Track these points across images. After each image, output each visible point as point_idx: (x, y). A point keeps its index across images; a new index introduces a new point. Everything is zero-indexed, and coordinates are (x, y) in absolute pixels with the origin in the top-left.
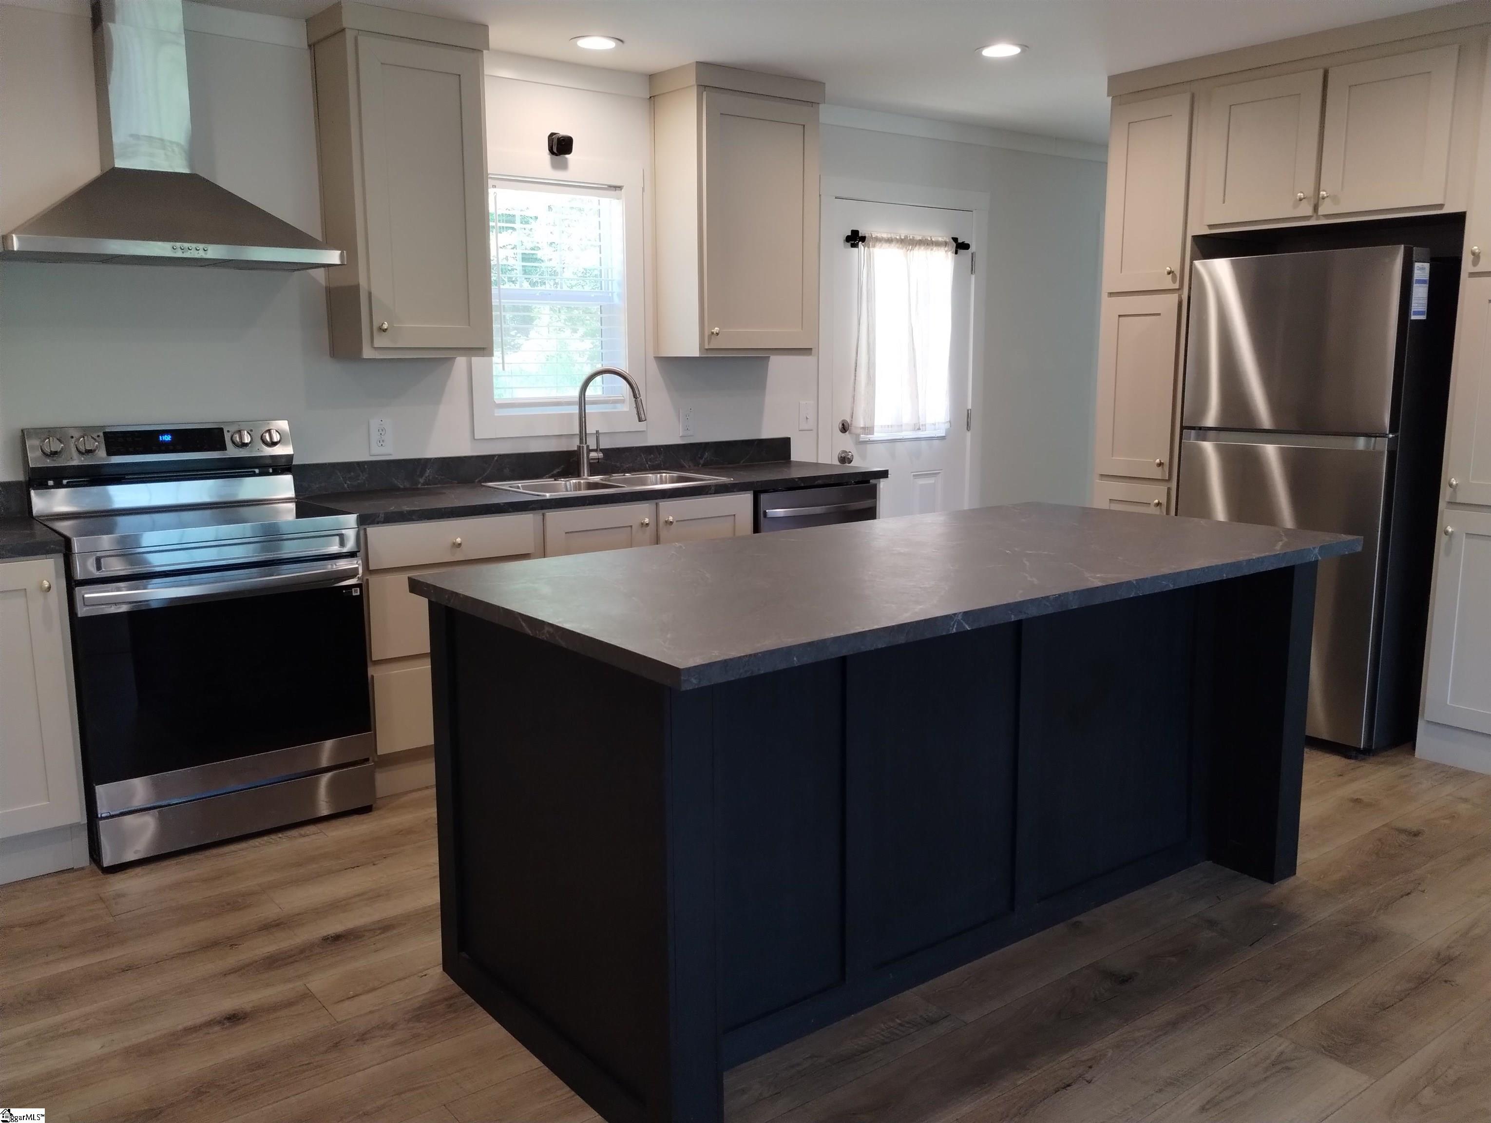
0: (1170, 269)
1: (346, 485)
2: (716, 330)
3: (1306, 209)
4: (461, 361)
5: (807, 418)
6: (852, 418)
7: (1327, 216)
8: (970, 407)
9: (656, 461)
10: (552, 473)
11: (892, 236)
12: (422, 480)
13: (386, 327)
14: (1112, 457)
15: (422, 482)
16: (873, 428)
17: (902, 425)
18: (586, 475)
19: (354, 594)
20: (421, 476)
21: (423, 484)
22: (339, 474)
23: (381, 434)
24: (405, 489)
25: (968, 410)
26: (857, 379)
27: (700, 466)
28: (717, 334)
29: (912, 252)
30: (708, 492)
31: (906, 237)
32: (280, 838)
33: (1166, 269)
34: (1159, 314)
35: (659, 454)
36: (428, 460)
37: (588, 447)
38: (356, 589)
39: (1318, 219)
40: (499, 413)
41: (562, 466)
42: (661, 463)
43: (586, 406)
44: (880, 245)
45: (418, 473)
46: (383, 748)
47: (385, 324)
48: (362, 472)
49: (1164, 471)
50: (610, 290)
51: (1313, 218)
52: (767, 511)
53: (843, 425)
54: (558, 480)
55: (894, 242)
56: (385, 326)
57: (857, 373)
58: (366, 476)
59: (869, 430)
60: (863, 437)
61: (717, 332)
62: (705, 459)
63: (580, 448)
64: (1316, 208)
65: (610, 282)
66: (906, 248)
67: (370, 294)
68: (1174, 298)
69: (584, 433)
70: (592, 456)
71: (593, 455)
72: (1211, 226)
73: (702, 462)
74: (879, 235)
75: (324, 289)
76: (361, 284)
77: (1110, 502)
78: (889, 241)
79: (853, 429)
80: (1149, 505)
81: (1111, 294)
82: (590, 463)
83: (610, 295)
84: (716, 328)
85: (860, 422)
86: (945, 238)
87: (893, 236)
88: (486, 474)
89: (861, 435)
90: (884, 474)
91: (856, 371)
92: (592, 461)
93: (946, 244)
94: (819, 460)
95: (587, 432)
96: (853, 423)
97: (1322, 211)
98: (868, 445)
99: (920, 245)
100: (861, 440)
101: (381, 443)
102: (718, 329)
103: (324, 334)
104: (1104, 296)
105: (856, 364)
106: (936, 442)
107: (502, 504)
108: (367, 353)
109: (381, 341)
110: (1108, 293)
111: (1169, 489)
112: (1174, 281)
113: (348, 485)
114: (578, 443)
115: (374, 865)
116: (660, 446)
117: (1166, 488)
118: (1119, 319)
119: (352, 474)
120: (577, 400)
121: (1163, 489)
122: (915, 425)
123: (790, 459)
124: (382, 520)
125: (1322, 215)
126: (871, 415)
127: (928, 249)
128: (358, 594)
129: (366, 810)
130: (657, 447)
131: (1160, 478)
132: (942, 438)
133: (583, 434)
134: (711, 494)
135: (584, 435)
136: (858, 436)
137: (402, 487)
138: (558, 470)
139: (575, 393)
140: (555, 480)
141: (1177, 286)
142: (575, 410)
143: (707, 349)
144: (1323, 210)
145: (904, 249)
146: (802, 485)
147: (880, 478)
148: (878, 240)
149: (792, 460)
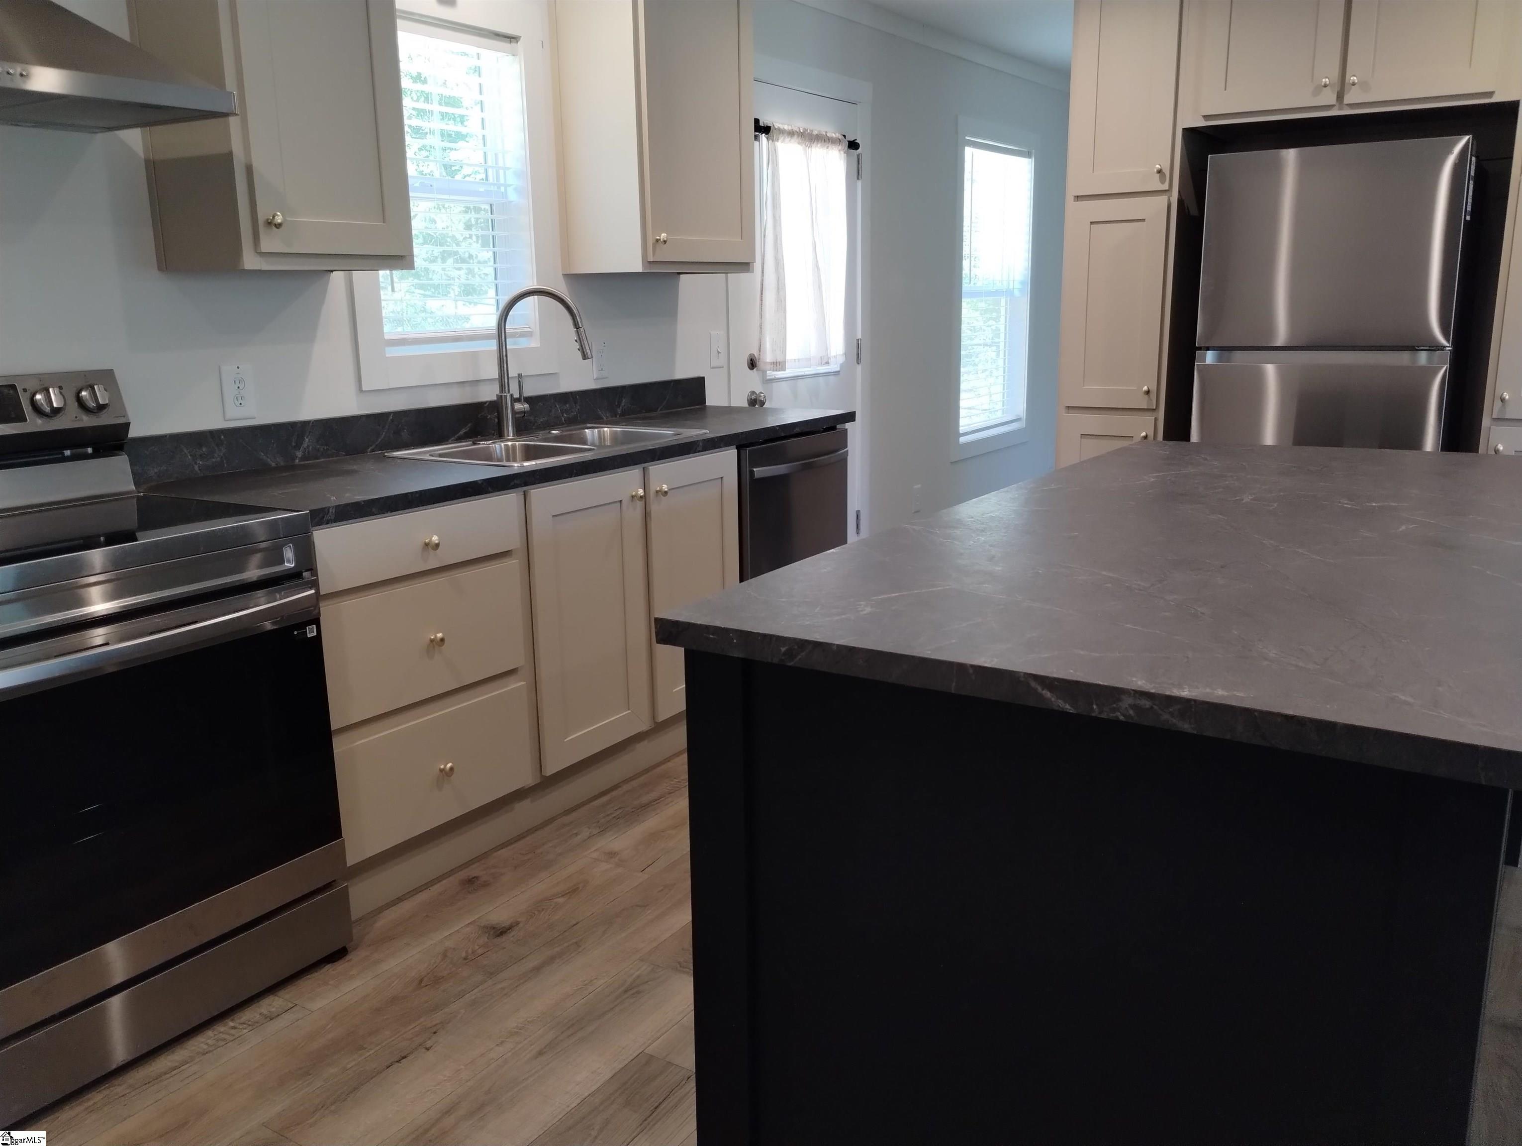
0: (1160, 167)
1: (196, 467)
2: (663, 236)
3: (1328, 97)
4: (338, 278)
5: (718, 352)
6: (760, 351)
7: (1351, 106)
8: (859, 337)
9: (572, 412)
10: (459, 434)
11: (793, 128)
12: (299, 454)
13: (279, 221)
14: (1084, 386)
15: (300, 456)
16: (785, 362)
17: (810, 359)
18: (511, 434)
19: (309, 636)
20: (298, 447)
21: (302, 459)
22: (185, 451)
23: (239, 388)
24: (278, 469)
25: (858, 340)
26: (763, 303)
27: (618, 416)
28: (665, 242)
29: (810, 149)
30: (696, 449)
31: (805, 130)
32: (234, 1028)
33: (1156, 167)
34: (1144, 220)
35: (575, 404)
36: (305, 423)
37: (512, 396)
38: (311, 627)
39: (1340, 109)
40: (392, 352)
41: (470, 425)
42: (577, 415)
43: (507, 340)
44: (782, 138)
45: (294, 444)
46: (352, 858)
47: (278, 215)
48: (217, 445)
49: (1151, 400)
50: (502, 181)
51: (1335, 107)
52: (755, 470)
53: (751, 360)
54: (479, 444)
55: (796, 137)
56: (279, 219)
57: (763, 296)
58: (224, 450)
59: (779, 365)
60: (771, 374)
61: (665, 239)
62: (623, 408)
63: (502, 400)
64: (1340, 97)
65: (501, 172)
66: (805, 144)
67: (249, 170)
68: (1163, 200)
69: (506, 377)
70: (518, 409)
71: (518, 406)
72: (1206, 117)
73: (619, 411)
74: (781, 126)
75: (143, 163)
76: (234, 150)
77: (1081, 437)
78: (791, 134)
79: (760, 365)
80: (1131, 438)
81: (1078, 198)
82: (515, 418)
83: (502, 189)
84: (663, 235)
85: (768, 356)
86: (837, 134)
87: (795, 129)
88: (380, 440)
89: (768, 372)
90: (850, 417)
91: (762, 294)
92: (517, 416)
93: (840, 141)
94: (732, 403)
95: (510, 376)
96: (761, 357)
97: (1348, 99)
98: (774, 384)
99: (818, 141)
100: (768, 378)
101: (240, 400)
102: (666, 235)
103: (148, 234)
104: (1069, 198)
105: (762, 285)
106: (832, 378)
107: (480, 482)
108: (250, 261)
109: (270, 242)
110: (1075, 196)
111: (1156, 420)
112: (1162, 181)
113: (199, 467)
114: (497, 392)
115: (428, 1049)
116: (575, 392)
117: (1154, 418)
118: (1090, 226)
119: (204, 449)
120: (495, 332)
121: (1149, 419)
122: (821, 357)
123: (705, 403)
124: (333, 517)
125: (1347, 105)
126: (782, 347)
127: (824, 146)
128: (315, 634)
129: (338, 955)
130: (571, 393)
131: (1146, 408)
132: (836, 373)
133: (503, 380)
134: (699, 452)
135: (506, 380)
136: (764, 372)
137: (273, 464)
138: (465, 431)
139: (491, 322)
140: (474, 444)
141: (1166, 186)
142: (493, 345)
143: (650, 262)
144: (1351, 97)
145: (804, 145)
146: (783, 435)
147: (845, 423)
148: (781, 132)
149: (707, 404)
